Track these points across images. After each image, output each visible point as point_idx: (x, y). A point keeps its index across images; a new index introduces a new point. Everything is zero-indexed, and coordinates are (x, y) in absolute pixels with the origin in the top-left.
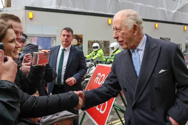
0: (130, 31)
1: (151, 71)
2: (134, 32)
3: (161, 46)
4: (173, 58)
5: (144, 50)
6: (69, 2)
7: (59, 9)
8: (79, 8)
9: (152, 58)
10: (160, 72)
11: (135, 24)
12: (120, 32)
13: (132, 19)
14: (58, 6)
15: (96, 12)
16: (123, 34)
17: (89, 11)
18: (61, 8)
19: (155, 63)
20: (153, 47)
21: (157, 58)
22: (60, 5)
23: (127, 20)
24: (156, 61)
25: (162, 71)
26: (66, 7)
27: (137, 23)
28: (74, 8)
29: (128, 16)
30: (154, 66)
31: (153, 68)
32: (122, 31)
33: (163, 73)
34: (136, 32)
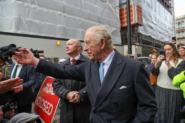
0: (98, 45)
1: (112, 86)
2: (102, 45)
3: (126, 63)
4: (136, 76)
5: (110, 65)
6: (26, 28)
7: (18, 33)
8: (34, 33)
9: (115, 73)
10: (121, 88)
11: (103, 38)
12: (89, 45)
13: (100, 33)
14: (16, 31)
15: (48, 36)
16: (91, 46)
17: (42, 35)
18: (19, 32)
19: (118, 78)
20: (118, 63)
21: (120, 74)
22: (18, 29)
23: (96, 34)
24: (118, 76)
25: (123, 87)
26: (23, 32)
27: (105, 37)
28: (30, 32)
29: (97, 31)
30: (116, 81)
31: (114, 83)
32: (90, 45)
33: (123, 89)
34: (104, 46)
